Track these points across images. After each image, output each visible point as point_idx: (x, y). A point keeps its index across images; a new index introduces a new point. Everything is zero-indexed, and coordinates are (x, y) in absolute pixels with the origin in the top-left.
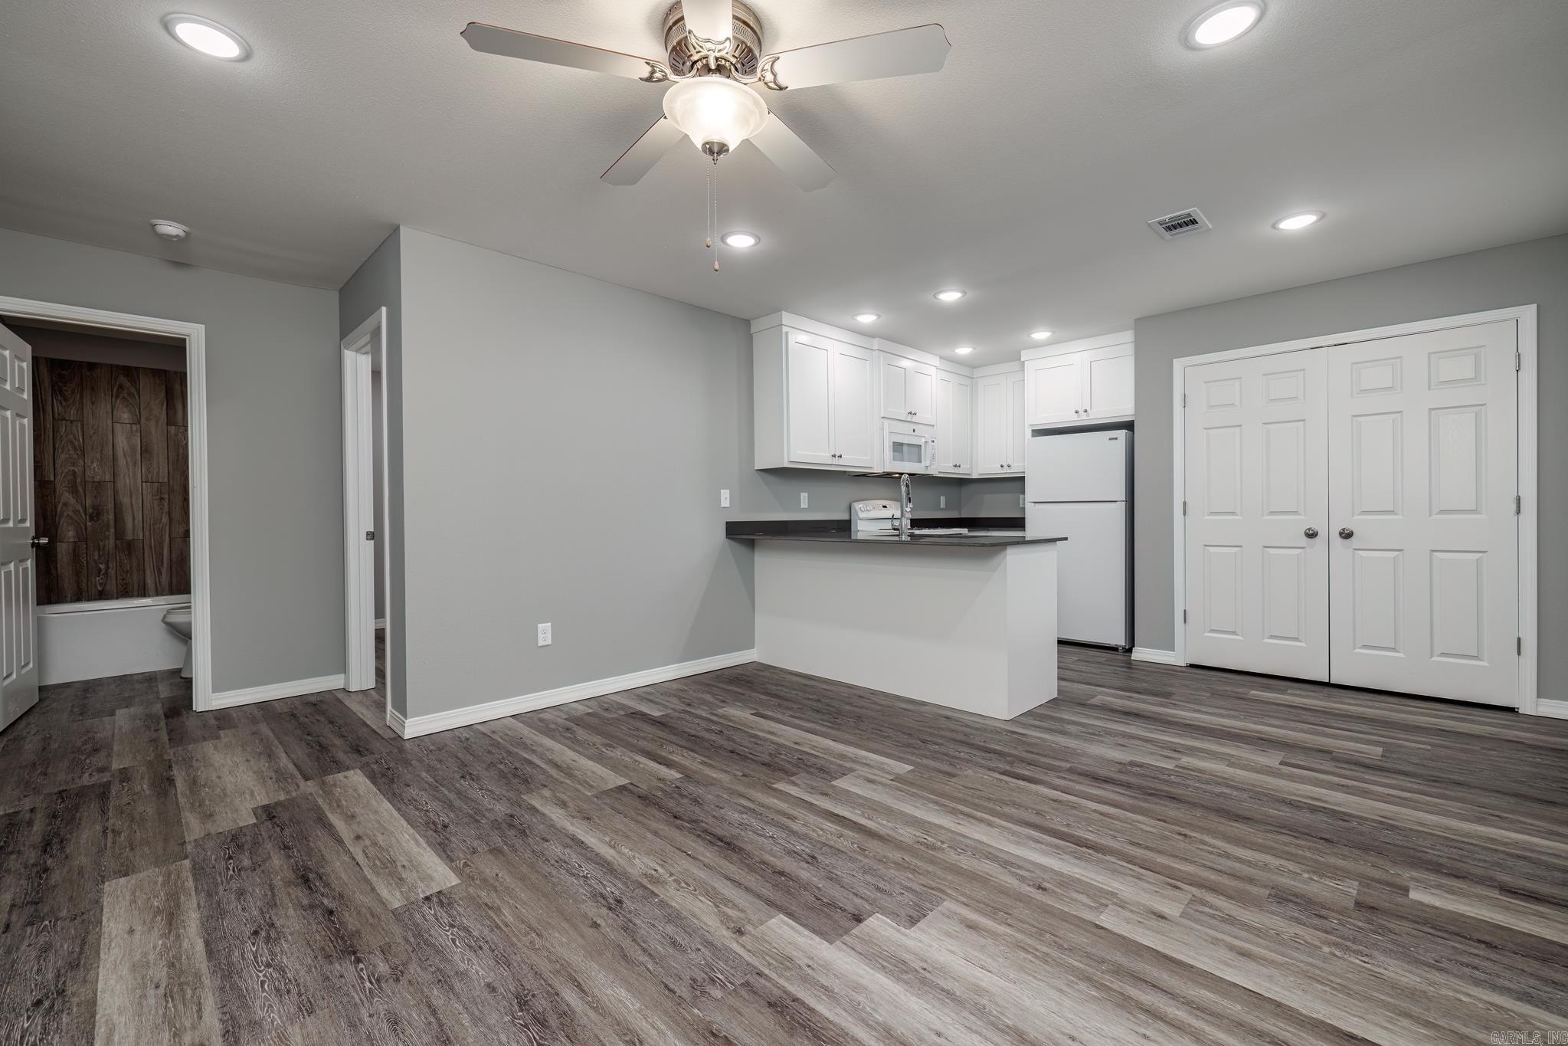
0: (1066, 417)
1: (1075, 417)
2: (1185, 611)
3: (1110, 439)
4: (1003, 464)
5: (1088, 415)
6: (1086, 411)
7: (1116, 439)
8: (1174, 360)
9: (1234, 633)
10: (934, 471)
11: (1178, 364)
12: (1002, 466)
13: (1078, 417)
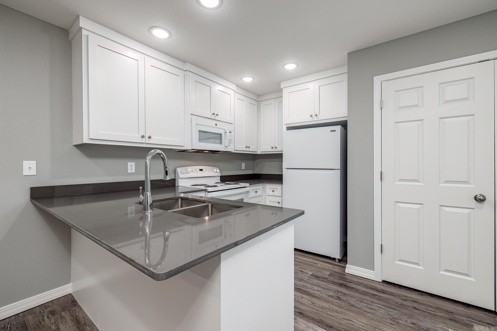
0: (306, 120)
1: (310, 119)
2: (381, 245)
3: (331, 131)
4: (273, 147)
5: (318, 118)
6: (316, 115)
7: (335, 131)
8: (374, 77)
9: (417, 264)
10: (231, 149)
11: (377, 80)
12: (272, 148)
13: (312, 119)
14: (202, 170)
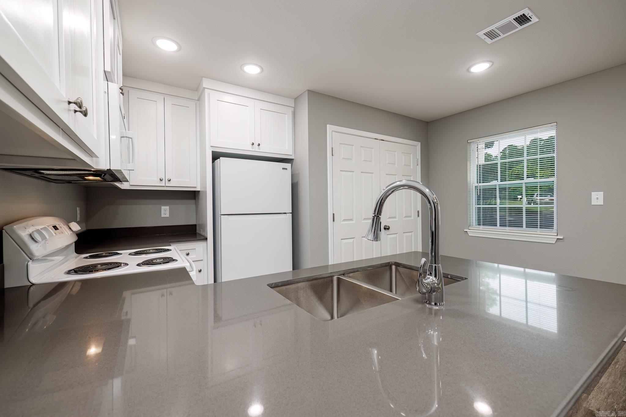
14: (55, 228)
